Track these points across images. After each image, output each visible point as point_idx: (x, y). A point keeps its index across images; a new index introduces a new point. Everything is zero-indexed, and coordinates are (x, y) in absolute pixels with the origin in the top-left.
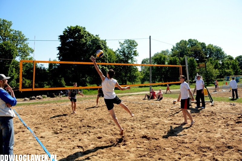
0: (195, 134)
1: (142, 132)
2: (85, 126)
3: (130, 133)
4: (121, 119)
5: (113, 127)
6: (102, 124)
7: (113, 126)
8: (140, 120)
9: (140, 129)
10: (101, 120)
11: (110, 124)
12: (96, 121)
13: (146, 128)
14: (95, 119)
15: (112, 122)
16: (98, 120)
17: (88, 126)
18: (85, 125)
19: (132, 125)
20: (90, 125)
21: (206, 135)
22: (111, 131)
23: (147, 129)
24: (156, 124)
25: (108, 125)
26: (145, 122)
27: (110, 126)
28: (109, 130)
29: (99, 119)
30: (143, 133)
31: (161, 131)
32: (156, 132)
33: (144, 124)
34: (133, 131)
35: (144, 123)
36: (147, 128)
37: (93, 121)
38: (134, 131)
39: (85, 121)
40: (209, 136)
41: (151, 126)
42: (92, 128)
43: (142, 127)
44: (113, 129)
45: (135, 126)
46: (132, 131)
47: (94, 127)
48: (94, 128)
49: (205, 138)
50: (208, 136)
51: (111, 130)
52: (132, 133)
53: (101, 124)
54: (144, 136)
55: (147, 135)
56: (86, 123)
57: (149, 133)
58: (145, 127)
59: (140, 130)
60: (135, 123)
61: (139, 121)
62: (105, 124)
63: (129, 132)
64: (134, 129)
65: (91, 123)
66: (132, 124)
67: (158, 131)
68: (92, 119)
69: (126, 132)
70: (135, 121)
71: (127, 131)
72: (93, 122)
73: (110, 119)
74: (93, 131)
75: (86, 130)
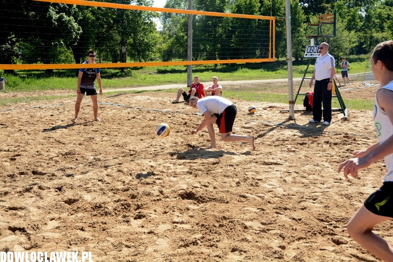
0: (312, 187)
1: (180, 182)
2: (27, 174)
3: (149, 186)
4: (123, 152)
5: (105, 172)
6: (73, 167)
7: (103, 169)
9: (175, 175)
10: (69, 156)
11: (94, 165)
12: (57, 159)
13: (188, 172)
14: (54, 152)
15: (99, 160)
16: (60, 156)
17: (34, 173)
18: (24, 171)
19: (152, 166)
20: (40, 169)
21: (339, 189)
22: (100, 183)
23: (191, 176)
24: (214, 164)
25: (90, 168)
26: (184, 158)
27: (96, 170)
28: (93, 181)
29: (63, 153)
30: (185, 187)
31: (226, 179)
32: (215, 184)
33: (184, 164)
34: (157, 181)
35: (182, 161)
36: (191, 173)
37: (48, 158)
38: (161, 181)
39: (24, 160)
40: (347, 192)
41: (201, 167)
42: (45, 177)
43: (178, 171)
44: (106, 178)
45: (161, 168)
46: (154, 182)
47: (53, 175)
48: (54, 178)
49: (337, 197)
50: (343, 193)
51: (99, 181)
52: (156, 188)
53: (70, 166)
54: (186, 193)
55: (194, 191)
56: (29, 164)
57: (198, 185)
58: (187, 170)
59: (174, 179)
60: (161, 161)
61: (169, 156)
62: (81, 165)
63: (148, 184)
64: (158, 177)
65: (43, 164)
66: (153, 164)
67: (220, 179)
68: (43, 153)
69: (139, 185)
70: (158, 157)
71: (143, 181)
72: (48, 162)
73: (93, 153)
74: (49, 184)
75: (31, 182)
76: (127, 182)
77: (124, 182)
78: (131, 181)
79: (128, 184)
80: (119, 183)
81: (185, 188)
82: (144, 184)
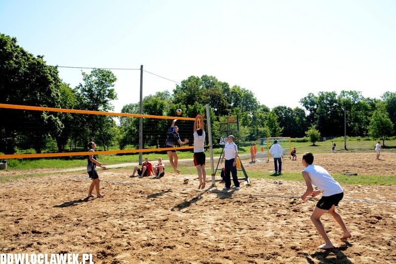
0: (233, 234)
1: (142, 235)
2: (28, 233)
3: (119, 239)
4: (98, 215)
5: (86, 230)
6: (62, 227)
7: (84, 228)
8: (133, 215)
9: (138, 230)
10: (58, 218)
11: (77, 225)
12: (50, 221)
13: (147, 228)
14: (47, 216)
15: (81, 221)
16: (52, 218)
17: (34, 232)
18: (26, 231)
19: (120, 224)
20: (37, 229)
21: (252, 234)
22: (83, 238)
23: (149, 230)
24: (164, 221)
25: (75, 228)
26: (142, 217)
27: (80, 228)
28: (78, 237)
29: (54, 216)
30: (146, 238)
31: (174, 232)
32: (167, 235)
33: (143, 221)
34: (125, 235)
35: (141, 219)
36: (148, 228)
37: (43, 220)
38: (128, 235)
39: (25, 222)
40: (256, 236)
41: (156, 224)
42: (42, 235)
43: (139, 227)
44: (87, 235)
45: (127, 225)
46: (123, 236)
47: (48, 233)
48: (48, 235)
49: (251, 240)
50: (254, 236)
51: (83, 236)
52: (124, 240)
53: (60, 226)
56: (29, 225)
57: (155, 237)
58: (145, 226)
59: (137, 233)
60: (126, 220)
61: (132, 216)
62: (68, 225)
63: (118, 237)
64: (126, 232)
65: (40, 225)
66: (120, 222)
67: (170, 232)
68: (39, 216)
69: (112, 238)
70: (124, 218)
71: (115, 236)
72: (43, 223)
73: (76, 216)
74: (45, 240)
75: (31, 239)
76: (103, 236)
77: (101, 237)
78: (106, 236)
79: (104, 238)
80: (97, 238)
81: (146, 240)
82: (115, 237)
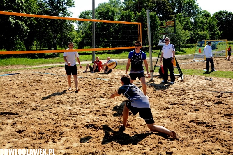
1: (86, 118)
3: (67, 121)
4: (53, 102)
5: (42, 114)
6: (23, 111)
7: (40, 112)
8: (81, 102)
9: (84, 114)
10: (20, 105)
11: (35, 109)
12: (13, 106)
15: (38, 106)
16: (15, 104)
19: (70, 110)
22: (39, 120)
24: (106, 107)
25: (33, 111)
26: (89, 104)
27: (37, 112)
28: (34, 119)
29: (17, 103)
30: (89, 121)
33: (89, 108)
35: (88, 106)
37: (7, 106)
38: (75, 118)
42: (5, 117)
43: (85, 112)
44: (42, 117)
45: (75, 111)
46: (71, 119)
48: (11, 118)
51: (38, 119)
52: (71, 122)
53: (20, 110)
54: (89, 125)
55: (94, 123)
57: (97, 120)
59: (83, 117)
60: (75, 107)
61: (80, 104)
62: (27, 110)
63: (67, 120)
64: (73, 116)
66: (70, 108)
67: (109, 116)
68: (4, 103)
69: (62, 120)
70: (74, 104)
71: (64, 118)
73: (35, 103)
74: (7, 121)
76: (55, 119)
77: (53, 119)
78: (57, 118)
79: (55, 120)
80: (50, 120)
81: (89, 122)
82: (65, 120)
